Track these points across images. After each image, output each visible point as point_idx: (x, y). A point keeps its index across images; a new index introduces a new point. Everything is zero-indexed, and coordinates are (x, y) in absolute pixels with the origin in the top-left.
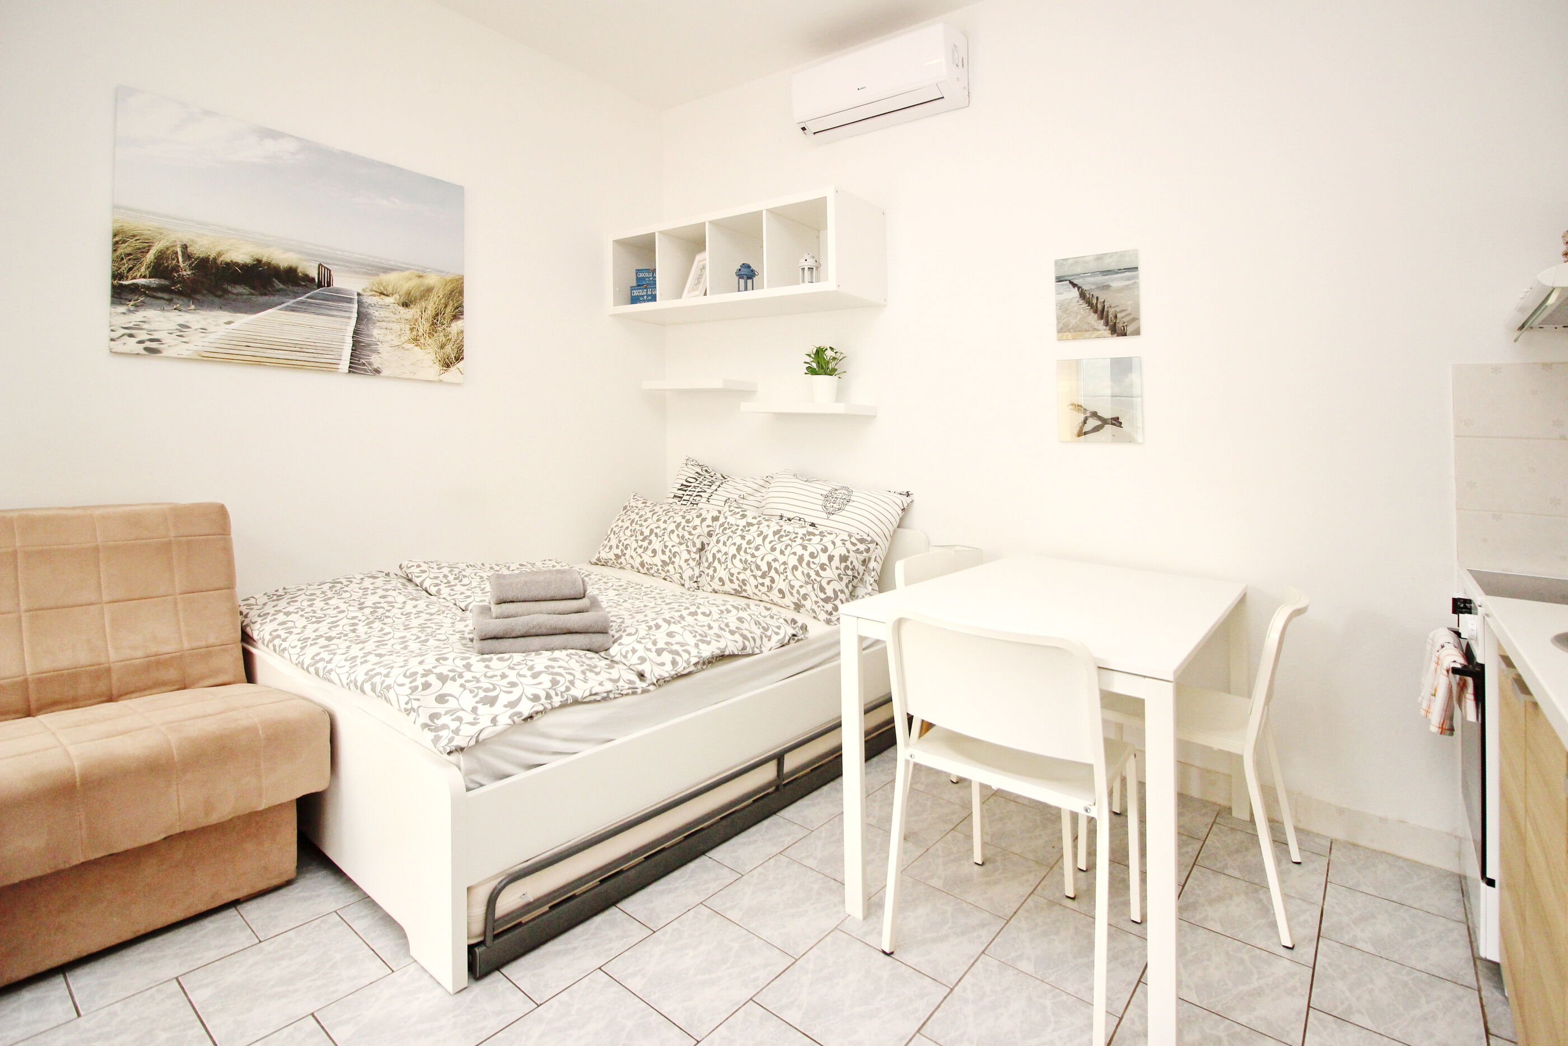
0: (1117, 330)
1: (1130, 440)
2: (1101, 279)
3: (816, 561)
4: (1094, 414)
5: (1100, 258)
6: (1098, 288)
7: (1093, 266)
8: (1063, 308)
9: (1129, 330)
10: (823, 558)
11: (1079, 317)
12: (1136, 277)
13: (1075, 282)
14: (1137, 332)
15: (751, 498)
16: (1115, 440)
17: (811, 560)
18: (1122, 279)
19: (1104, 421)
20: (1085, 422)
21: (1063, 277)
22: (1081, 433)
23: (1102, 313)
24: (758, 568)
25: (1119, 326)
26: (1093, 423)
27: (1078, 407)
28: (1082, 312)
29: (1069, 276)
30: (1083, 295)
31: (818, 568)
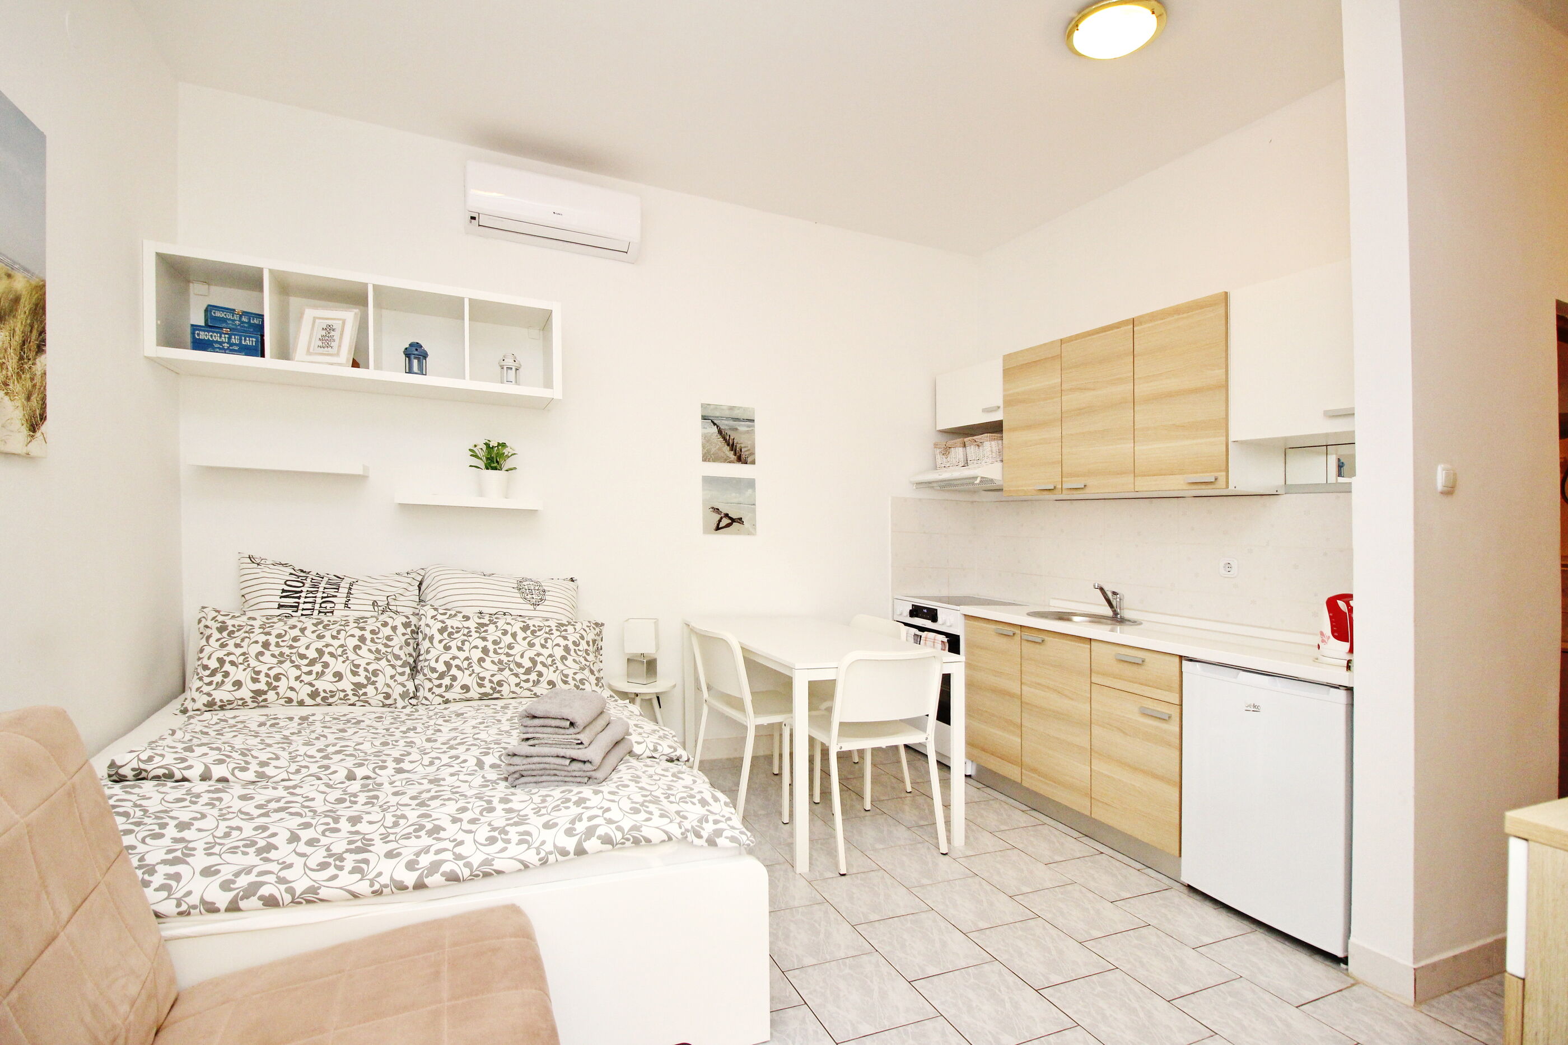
0: (740, 459)
1: (749, 533)
2: (732, 423)
3: (580, 648)
4: (727, 515)
5: (732, 408)
6: (730, 429)
7: (727, 413)
8: (706, 439)
9: (749, 460)
10: (583, 645)
11: (718, 447)
12: (753, 426)
13: (715, 422)
14: (753, 462)
15: (402, 598)
16: (739, 532)
17: (577, 648)
18: (745, 425)
19: (733, 520)
20: (720, 521)
21: (708, 416)
22: (718, 528)
23: (732, 447)
24: (519, 665)
25: (743, 457)
26: (725, 521)
27: (717, 510)
28: (720, 444)
29: (711, 417)
30: (720, 432)
31: (584, 655)
